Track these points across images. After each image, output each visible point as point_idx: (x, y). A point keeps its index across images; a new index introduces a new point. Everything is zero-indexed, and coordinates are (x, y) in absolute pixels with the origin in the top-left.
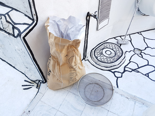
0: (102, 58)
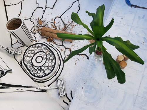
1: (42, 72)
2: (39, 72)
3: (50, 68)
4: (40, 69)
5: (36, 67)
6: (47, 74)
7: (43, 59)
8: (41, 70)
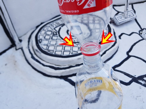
1: (47, 37)
2: (49, 33)
3: (51, 48)
4: (53, 34)
5: (60, 29)
6: (40, 44)
8: (51, 36)
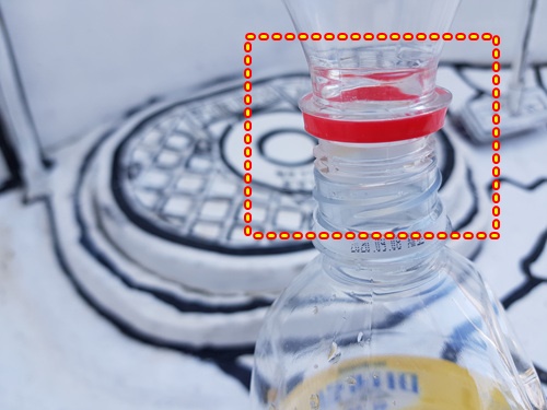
0: (189, 183)
4: (197, 149)
7: (285, 170)
